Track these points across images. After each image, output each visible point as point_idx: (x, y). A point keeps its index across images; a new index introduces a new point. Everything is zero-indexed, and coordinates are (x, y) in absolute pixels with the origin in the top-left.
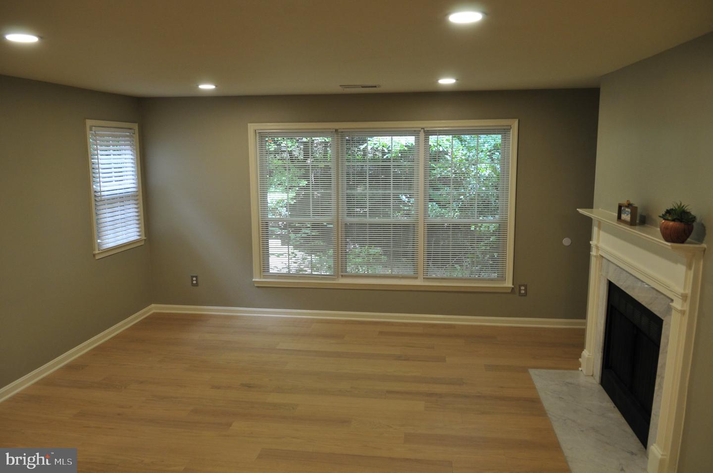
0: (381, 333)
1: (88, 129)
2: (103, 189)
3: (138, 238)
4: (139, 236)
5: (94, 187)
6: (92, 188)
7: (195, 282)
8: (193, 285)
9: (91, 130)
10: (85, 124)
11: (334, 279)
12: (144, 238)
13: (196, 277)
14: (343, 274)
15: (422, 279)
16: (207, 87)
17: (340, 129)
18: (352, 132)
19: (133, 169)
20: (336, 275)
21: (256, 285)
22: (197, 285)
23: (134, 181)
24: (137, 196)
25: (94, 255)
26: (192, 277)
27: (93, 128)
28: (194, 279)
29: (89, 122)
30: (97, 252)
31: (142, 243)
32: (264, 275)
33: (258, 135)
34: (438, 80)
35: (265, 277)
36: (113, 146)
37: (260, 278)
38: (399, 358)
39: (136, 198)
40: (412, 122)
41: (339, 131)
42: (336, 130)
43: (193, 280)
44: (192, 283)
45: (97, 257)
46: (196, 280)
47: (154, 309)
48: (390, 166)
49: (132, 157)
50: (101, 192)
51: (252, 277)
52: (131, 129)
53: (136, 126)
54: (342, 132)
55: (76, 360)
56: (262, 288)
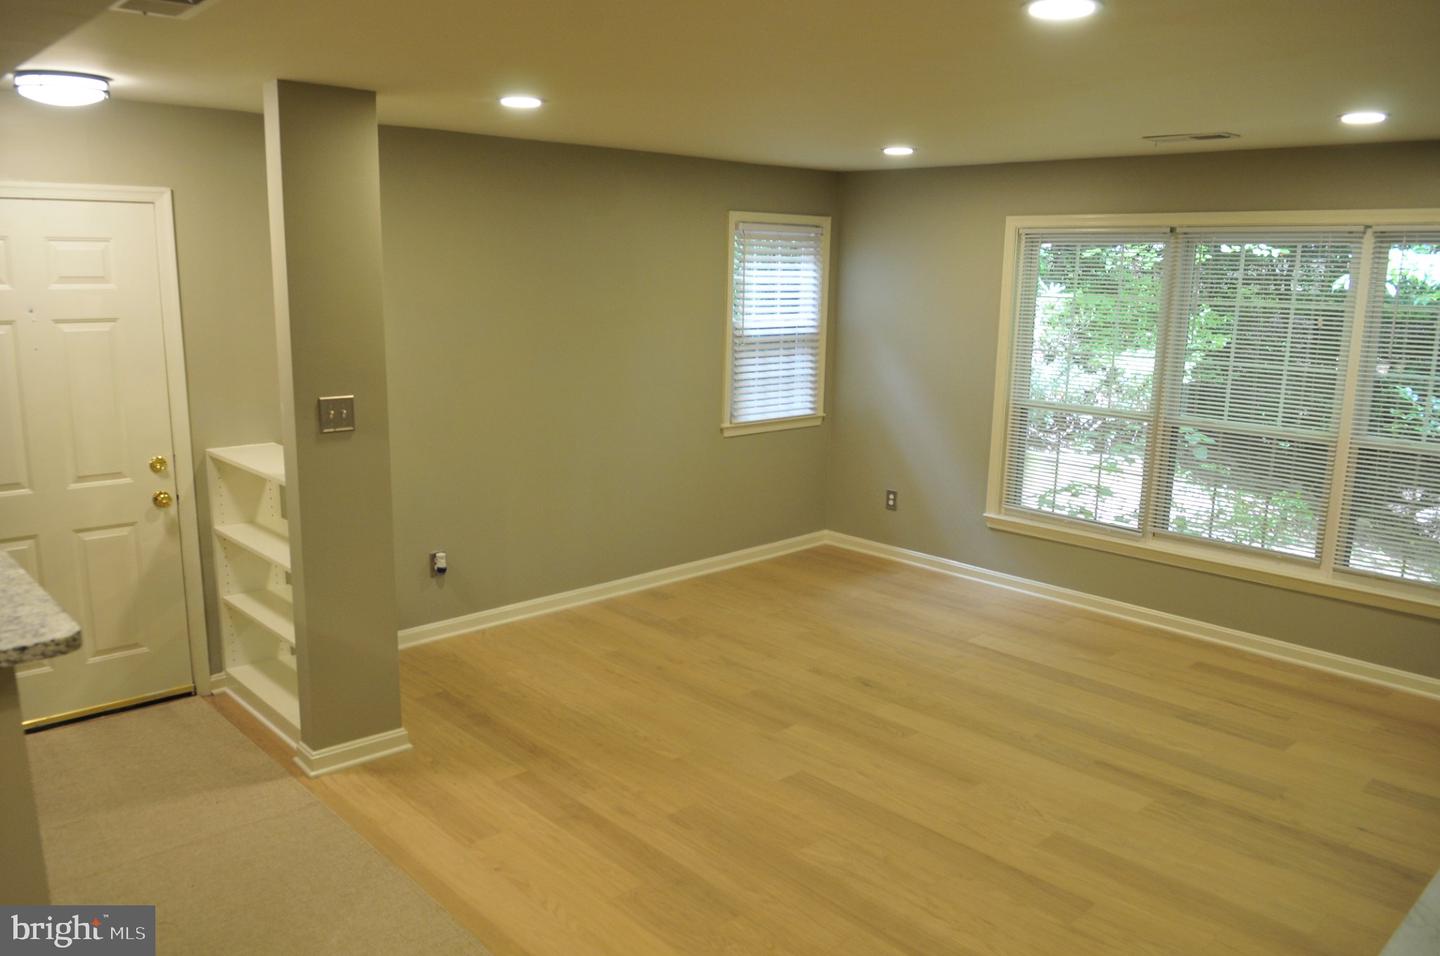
0: (1199, 666)
1: (732, 226)
2: (746, 325)
3: (809, 412)
4: (811, 409)
5: (734, 320)
6: (728, 323)
7: (891, 503)
8: (889, 507)
9: (737, 227)
10: (727, 217)
11: (1133, 538)
12: (821, 413)
13: (895, 493)
14: (1156, 530)
15: (1331, 571)
16: (899, 152)
17: (1182, 227)
18: (1206, 233)
19: (814, 296)
20: (1142, 531)
21: (989, 525)
22: (893, 508)
23: (813, 316)
24: (817, 341)
25: (722, 430)
26: (889, 493)
27: (741, 226)
28: (892, 497)
29: (734, 216)
30: (726, 424)
31: (818, 422)
32: (1006, 509)
33: (1023, 237)
34: (1340, 116)
35: (1008, 512)
36: (783, 255)
37: (1000, 513)
38: (1187, 716)
39: (814, 344)
40: (1351, 212)
41: (1178, 230)
42: (1172, 230)
43: (888, 499)
44: (888, 504)
45: (727, 434)
46: (894, 500)
47: (827, 538)
48: (1289, 309)
49: (815, 275)
50: (743, 329)
51: (984, 510)
52: (817, 227)
53: (826, 223)
54: (1185, 234)
55: (668, 586)
56: (999, 531)
